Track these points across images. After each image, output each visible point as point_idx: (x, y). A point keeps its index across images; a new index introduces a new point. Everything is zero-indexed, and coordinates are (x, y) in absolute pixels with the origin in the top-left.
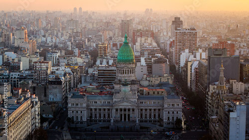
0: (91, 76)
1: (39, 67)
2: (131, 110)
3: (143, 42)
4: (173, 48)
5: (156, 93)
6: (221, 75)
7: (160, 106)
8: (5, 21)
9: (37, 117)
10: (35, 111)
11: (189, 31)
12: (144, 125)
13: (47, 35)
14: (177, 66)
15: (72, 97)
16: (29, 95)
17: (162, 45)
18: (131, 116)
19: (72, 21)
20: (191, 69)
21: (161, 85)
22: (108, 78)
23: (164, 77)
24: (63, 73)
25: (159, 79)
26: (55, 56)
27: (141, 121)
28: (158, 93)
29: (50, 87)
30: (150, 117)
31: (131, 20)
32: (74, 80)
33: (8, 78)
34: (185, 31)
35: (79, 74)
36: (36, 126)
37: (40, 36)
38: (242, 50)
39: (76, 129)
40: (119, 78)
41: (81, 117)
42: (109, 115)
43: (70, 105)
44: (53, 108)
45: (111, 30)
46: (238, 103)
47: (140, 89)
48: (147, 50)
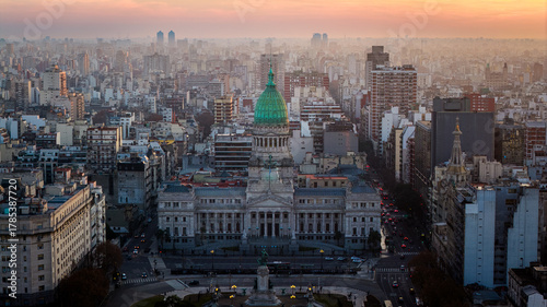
0: (201, 157)
1: (97, 137)
2: (282, 215)
3: (306, 95)
4: (368, 108)
5: (330, 183)
6: (455, 146)
7: (339, 207)
8: (11, 59)
9: (101, 224)
10: (97, 211)
11: (400, 71)
12: (307, 243)
13: (103, 86)
14: (375, 143)
15: (165, 191)
16: (84, 180)
17: (347, 105)
18: (281, 226)
19: (155, 57)
20: (401, 142)
21: (340, 170)
22: (234, 159)
23: (346, 157)
24: (145, 150)
25: (337, 161)
26: (125, 122)
27: (301, 238)
28: (334, 184)
29: (121, 175)
30: (319, 230)
31: (282, 55)
32: (167, 165)
33: (36, 160)
34: (391, 71)
35: (176, 155)
36: (98, 241)
37: (88, 89)
38: (511, 111)
39: (174, 251)
40: (257, 155)
41: (184, 229)
42: (238, 225)
43: (161, 206)
44: (129, 213)
45: (239, 77)
46: (480, 188)
47: (299, 177)
48: (315, 110)
